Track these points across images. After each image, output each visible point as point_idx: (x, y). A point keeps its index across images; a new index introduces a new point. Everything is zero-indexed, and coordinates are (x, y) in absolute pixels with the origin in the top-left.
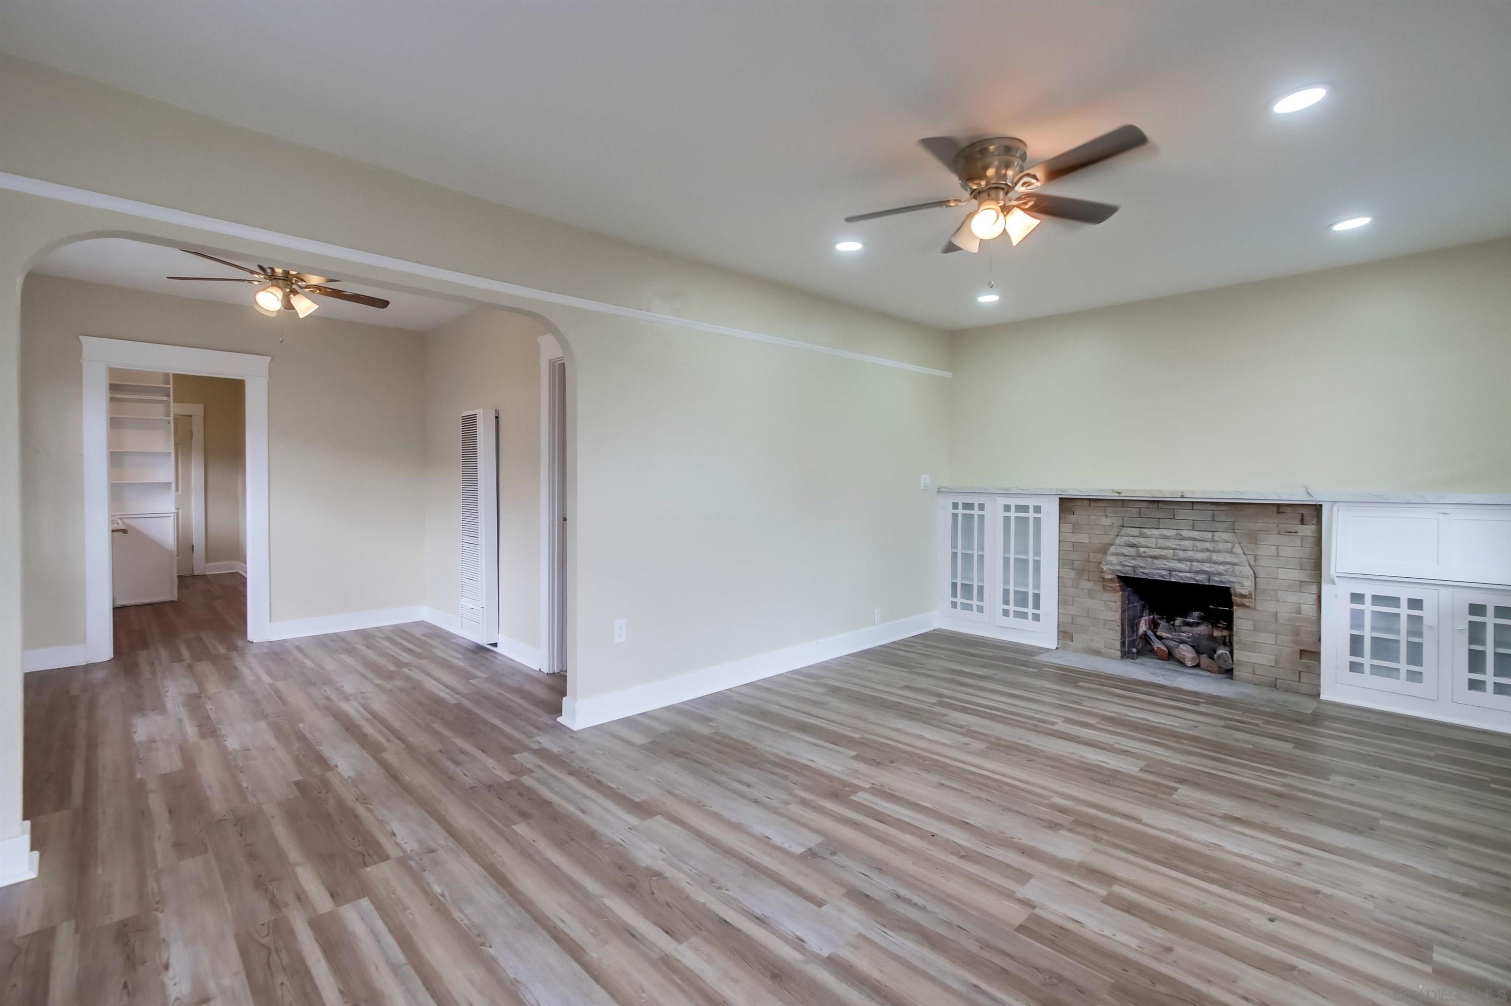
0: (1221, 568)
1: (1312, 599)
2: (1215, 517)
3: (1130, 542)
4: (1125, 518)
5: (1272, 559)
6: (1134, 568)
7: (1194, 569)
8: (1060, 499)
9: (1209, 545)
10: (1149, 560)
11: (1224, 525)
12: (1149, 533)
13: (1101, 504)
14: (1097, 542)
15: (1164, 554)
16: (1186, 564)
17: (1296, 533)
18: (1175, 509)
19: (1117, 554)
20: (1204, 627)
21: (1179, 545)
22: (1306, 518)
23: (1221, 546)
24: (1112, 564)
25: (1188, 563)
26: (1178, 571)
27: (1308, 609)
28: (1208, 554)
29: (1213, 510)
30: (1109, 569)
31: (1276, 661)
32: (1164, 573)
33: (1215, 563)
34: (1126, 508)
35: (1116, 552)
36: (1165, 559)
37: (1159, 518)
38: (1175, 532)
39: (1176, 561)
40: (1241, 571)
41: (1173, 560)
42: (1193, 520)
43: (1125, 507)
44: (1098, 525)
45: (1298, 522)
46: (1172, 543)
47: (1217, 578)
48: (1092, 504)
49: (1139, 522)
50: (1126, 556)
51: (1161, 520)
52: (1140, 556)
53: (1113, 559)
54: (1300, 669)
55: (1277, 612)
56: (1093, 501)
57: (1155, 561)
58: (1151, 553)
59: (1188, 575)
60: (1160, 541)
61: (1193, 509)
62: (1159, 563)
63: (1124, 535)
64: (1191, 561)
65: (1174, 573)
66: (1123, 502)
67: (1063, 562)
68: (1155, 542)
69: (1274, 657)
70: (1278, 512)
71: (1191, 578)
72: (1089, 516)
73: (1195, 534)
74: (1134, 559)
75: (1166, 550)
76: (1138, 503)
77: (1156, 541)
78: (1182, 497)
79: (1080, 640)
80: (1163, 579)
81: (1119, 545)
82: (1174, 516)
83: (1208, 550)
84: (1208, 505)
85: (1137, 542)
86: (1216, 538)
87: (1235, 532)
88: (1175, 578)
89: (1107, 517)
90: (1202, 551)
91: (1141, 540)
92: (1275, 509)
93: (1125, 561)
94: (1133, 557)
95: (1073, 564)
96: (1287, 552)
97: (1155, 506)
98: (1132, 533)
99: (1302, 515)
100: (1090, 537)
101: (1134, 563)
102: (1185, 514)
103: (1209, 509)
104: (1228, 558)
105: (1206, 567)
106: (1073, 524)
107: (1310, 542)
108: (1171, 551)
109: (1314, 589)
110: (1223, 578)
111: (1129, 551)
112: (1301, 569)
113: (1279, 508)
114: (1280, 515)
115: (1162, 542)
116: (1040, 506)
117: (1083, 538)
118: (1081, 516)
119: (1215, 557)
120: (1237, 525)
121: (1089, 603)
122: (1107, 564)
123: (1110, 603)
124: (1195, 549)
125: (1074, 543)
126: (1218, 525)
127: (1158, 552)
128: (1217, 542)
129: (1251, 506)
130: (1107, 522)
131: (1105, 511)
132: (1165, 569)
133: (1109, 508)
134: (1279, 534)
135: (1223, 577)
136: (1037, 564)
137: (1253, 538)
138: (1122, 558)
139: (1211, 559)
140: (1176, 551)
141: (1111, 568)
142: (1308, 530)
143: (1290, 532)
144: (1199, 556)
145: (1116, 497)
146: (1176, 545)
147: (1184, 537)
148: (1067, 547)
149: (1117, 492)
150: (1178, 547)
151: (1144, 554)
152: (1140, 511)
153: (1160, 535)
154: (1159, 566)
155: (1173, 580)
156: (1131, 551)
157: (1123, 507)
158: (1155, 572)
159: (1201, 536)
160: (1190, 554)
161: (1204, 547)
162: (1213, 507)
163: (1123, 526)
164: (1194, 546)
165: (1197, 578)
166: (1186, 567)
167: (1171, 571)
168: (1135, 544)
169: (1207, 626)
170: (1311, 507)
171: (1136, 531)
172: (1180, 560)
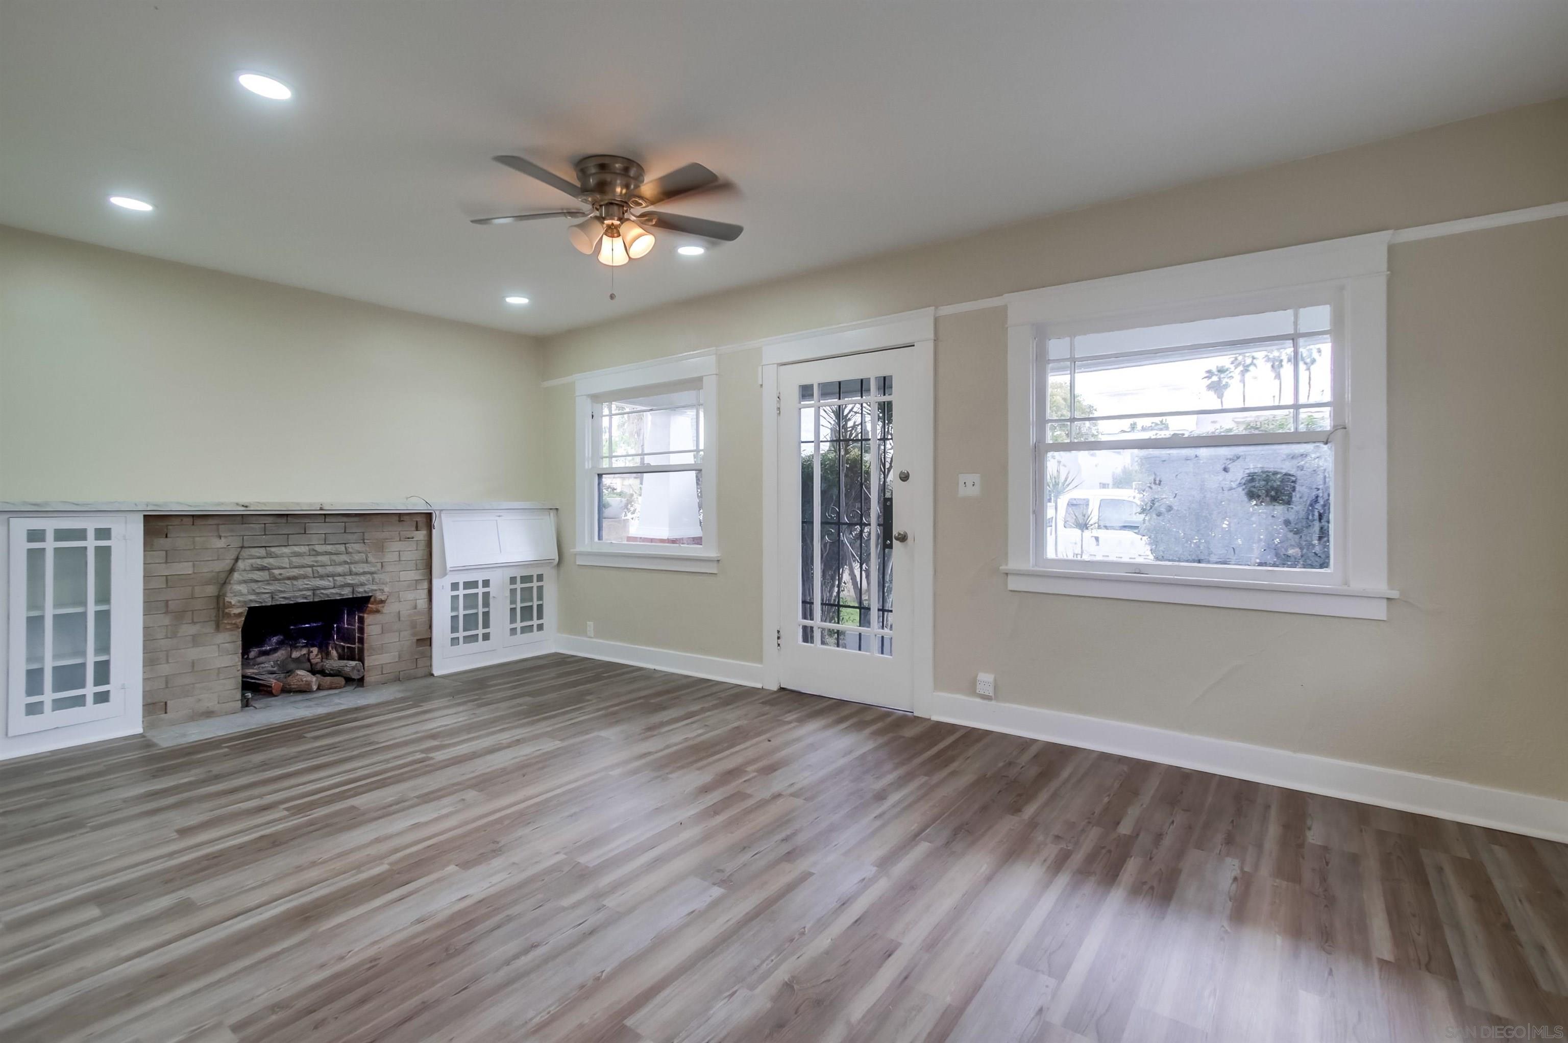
0: (363, 579)
1: (424, 594)
2: (347, 529)
3: (258, 564)
4: (245, 537)
5: (395, 564)
6: (272, 595)
7: (338, 583)
8: (145, 516)
9: (344, 558)
10: (288, 582)
11: (354, 537)
12: (280, 552)
13: (210, 521)
14: (206, 571)
15: (303, 573)
16: (328, 580)
17: (413, 538)
18: (306, 523)
19: (245, 582)
20: (284, 652)
21: (316, 562)
22: (420, 524)
23: (357, 557)
24: (242, 595)
25: (331, 579)
26: (323, 589)
27: (422, 604)
28: (347, 566)
29: (345, 522)
30: (239, 602)
31: (400, 657)
32: (308, 594)
33: (356, 574)
34: (247, 525)
35: (244, 579)
36: (304, 578)
37: (288, 535)
38: (307, 547)
39: (318, 579)
40: (380, 579)
41: (314, 578)
42: (325, 534)
43: (245, 524)
44: (207, 549)
45: (414, 528)
46: (308, 560)
47: (361, 590)
48: (198, 522)
49: (264, 540)
50: (257, 581)
51: (290, 536)
52: (275, 579)
53: (243, 588)
54: (416, 657)
55: (399, 612)
56: (198, 519)
57: (295, 582)
58: (288, 574)
59: (333, 591)
60: (294, 559)
61: (325, 522)
62: (300, 583)
63: (247, 557)
64: (333, 576)
65: (318, 592)
66: (242, 517)
67: (150, 606)
68: (288, 561)
69: (397, 653)
70: (400, 521)
71: (337, 594)
72: (194, 537)
73: (329, 548)
74: (269, 584)
75: (304, 569)
76: (263, 518)
77: (289, 559)
78: (321, 509)
79: (178, 707)
80: (305, 601)
81: (245, 570)
82: (305, 531)
83: (346, 563)
84: (340, 517)
85: (267, 564)
86: (350, 550)
87: (364, 543)
88: (320, 596)
89: (220, 537)
90: (340, 564)
91: (271, 560)
92: (397, 518)
93: (259, 588)
94: (268, 582)
95: (167, 606)
96: (406, 556)
97: (284, 520)
98: (258, 554)
99: (417, 522)
100: (194, 566)
101: (270, 588)
102: (318, 529)
103: (341, 521)
104: (366, 568)
105: (349, 580)
106: (166, 551)
107: (422, 545)
108: (309, 570)
109: (425, 585)
110: (366, 588)
111: (260, 575)
112: (417, 570)
113: (400, 517)
114: (401, 523)
115: (296, 561)
116: (110, 529)
117: (184, 568)
118: (179, 539)
119: (355, 568)
120: (367, 536)
121: (193, 653)
122: (235, 596)
123: (226, 645)
124: (333, 564)
125: (169, 577)
126: (350, 537)
127: (295, 572)
128: (351, 553)
129: (379, 516)
130: (221, 543)
131: (218, 530)
132: (308, 589)
133: (223, 526)
134: (400, 540)
135: (367, 586)
136: (103, 618)
137: (380, 547)
138: (254, 586)
139: (351, 571)
140: (314, 568)
141: (241, 599)
142: (421, 535)
143: (409, 538)
144: (340, 569)
145: (240, 510)
146: (313, 561)
147: (320, 552)
148: (159, 583)
149: (243, 506)
150: (315, 564)
151: (280, 577)
152: (265, 527)
153: (292, 553)
154: (301, 587)
155: (316, 600)
156: (264, 575)
157: (242, 524)
158: (298, 594)
159: (334, 549)
160: (330, 569)
161: (342, 560)
162: (345, 519)
163: (242, 547)
164: (331, 560)
165: (343, 593)
166: (330, 584)
167: (314, 590)
168: (266, 567)
169: (286, 650)
170: (423, 515)
171: (262, 552)
172: (321, 577)
